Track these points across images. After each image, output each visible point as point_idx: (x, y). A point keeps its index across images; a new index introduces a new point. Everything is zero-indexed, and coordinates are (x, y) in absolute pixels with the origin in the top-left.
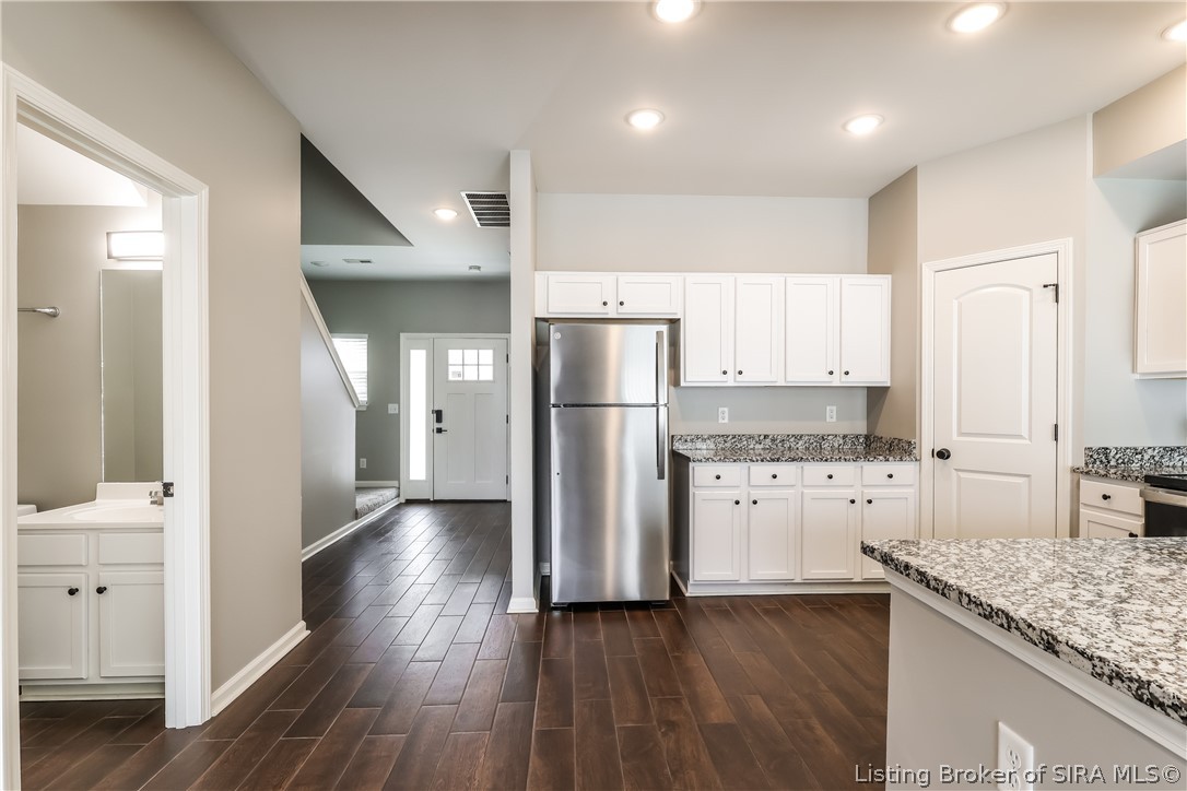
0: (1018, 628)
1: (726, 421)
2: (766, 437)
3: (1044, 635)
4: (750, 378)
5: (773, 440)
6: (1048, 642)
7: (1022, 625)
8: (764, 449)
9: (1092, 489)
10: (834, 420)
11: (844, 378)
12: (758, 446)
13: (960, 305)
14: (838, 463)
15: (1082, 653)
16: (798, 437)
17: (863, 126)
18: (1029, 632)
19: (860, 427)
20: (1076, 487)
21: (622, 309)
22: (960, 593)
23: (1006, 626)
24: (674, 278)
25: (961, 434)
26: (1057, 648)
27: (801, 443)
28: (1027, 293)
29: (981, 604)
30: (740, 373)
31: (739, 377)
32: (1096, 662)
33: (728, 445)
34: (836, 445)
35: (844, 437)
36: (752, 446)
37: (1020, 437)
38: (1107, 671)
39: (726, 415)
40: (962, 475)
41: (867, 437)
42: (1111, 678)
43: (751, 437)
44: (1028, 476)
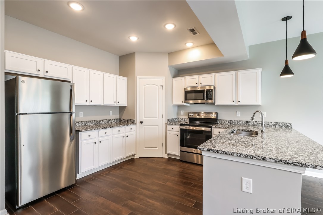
0: (255, 157)
1: (82, 117)
2: (94, 121)
3: (262, 157)
4: (94, 103)
5: (97, 122)
6: (264, 158)
7: (256, 157)
8: (94, 125)
9: (170, 127)
10: (112, 115)
11: (118, 104)
12: (92, 124)
13: (145, 87)
14: (121, 127)
15: (272, 159)
16: (103, 120)
17: (134, 39)
18: (259, 158)
19: (117, 117)
20: (166, 127)
21: (46, 74)
22: (237, 154)
23: (252, 158)
24: (69, 66)
25: (145, 117)
26: (266, 159)
27: (104, 122)
28: (157, 87)
29: (244, 155)
30: (91, 101)
31: (91, 103)
32: (276, 160)
33: (83, 124)
34: (112, 122)
35: (114, 119)
36: (90, 124)
37: (156, 117)
38: (278, 161)
39: (82, 115)
40: (145, 127)
41: (120, 119)
42: (279, 162)
43: (90, 121)
44: (158, 126)
